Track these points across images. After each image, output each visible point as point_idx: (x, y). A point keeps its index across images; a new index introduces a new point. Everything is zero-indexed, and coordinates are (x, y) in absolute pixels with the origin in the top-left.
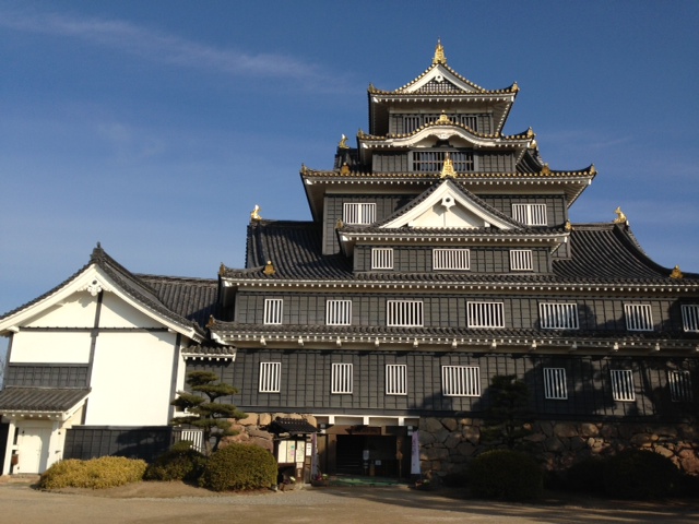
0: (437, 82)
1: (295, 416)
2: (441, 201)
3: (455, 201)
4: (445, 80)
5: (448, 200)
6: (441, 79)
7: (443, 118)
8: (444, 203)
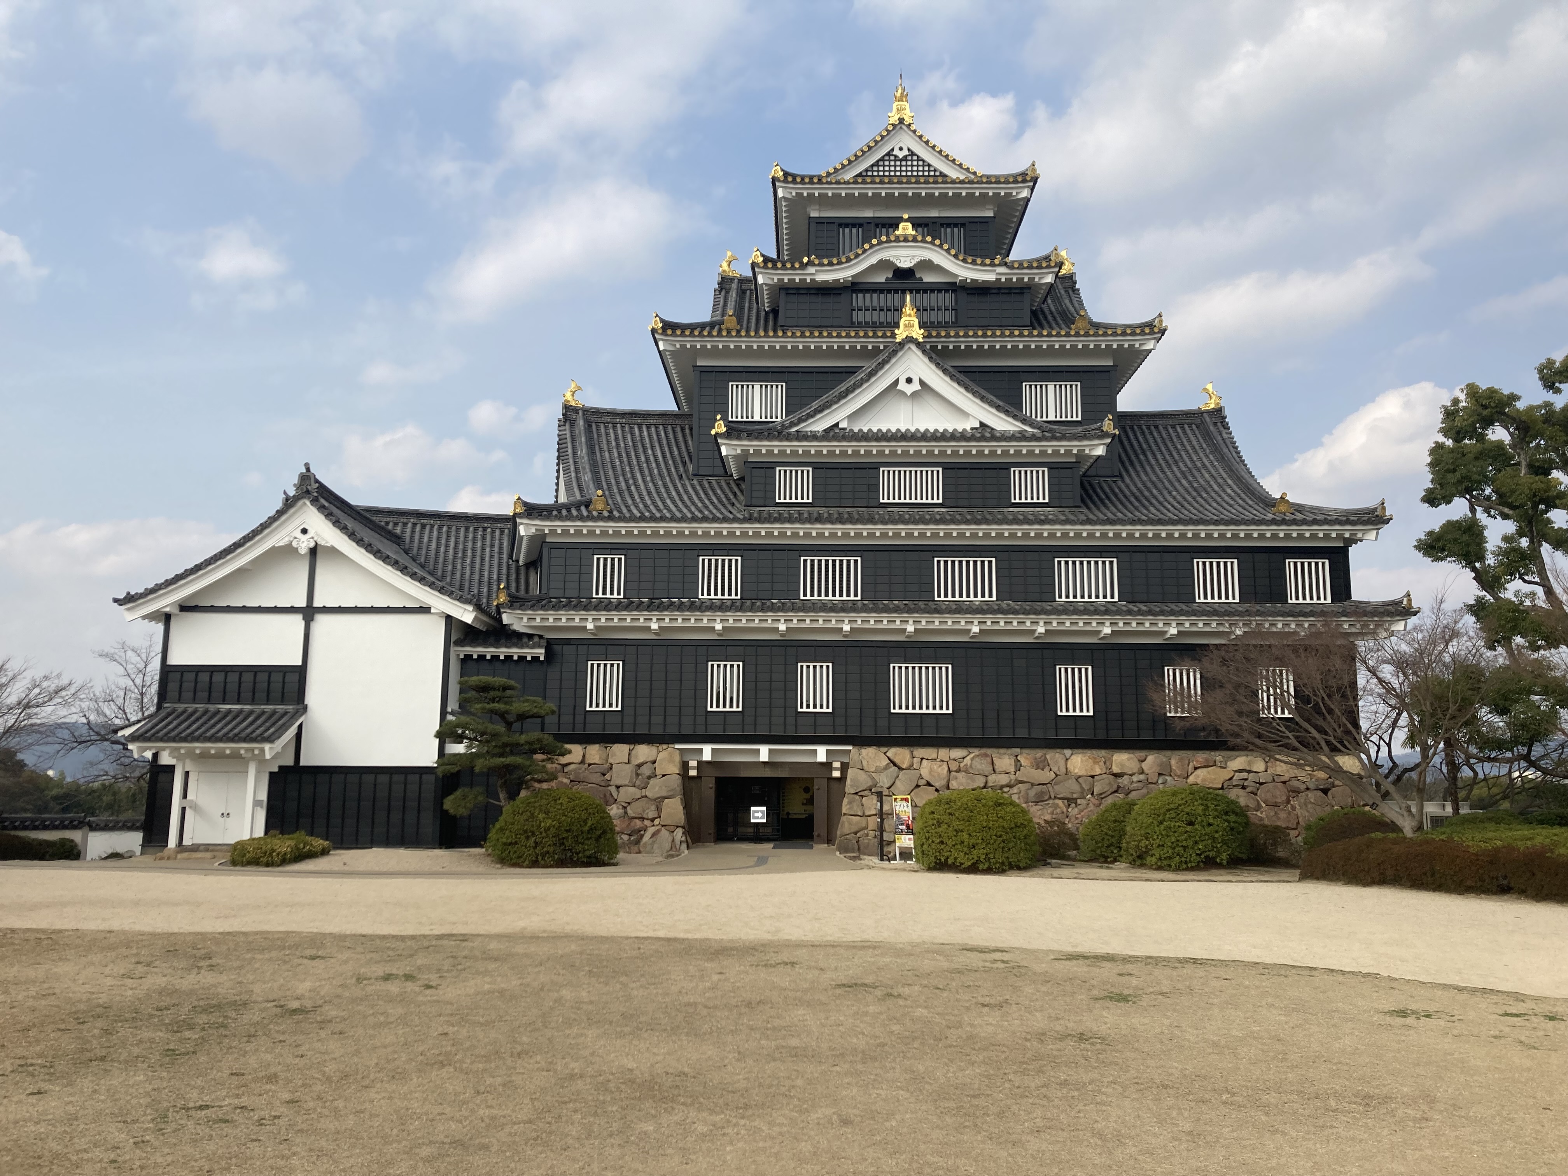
0: (897, 158)
3: (922, 382)
4: (913, 154)
5: (909, 381)
6: (906, 152)
7: (906, 229)
8: (902, 386)
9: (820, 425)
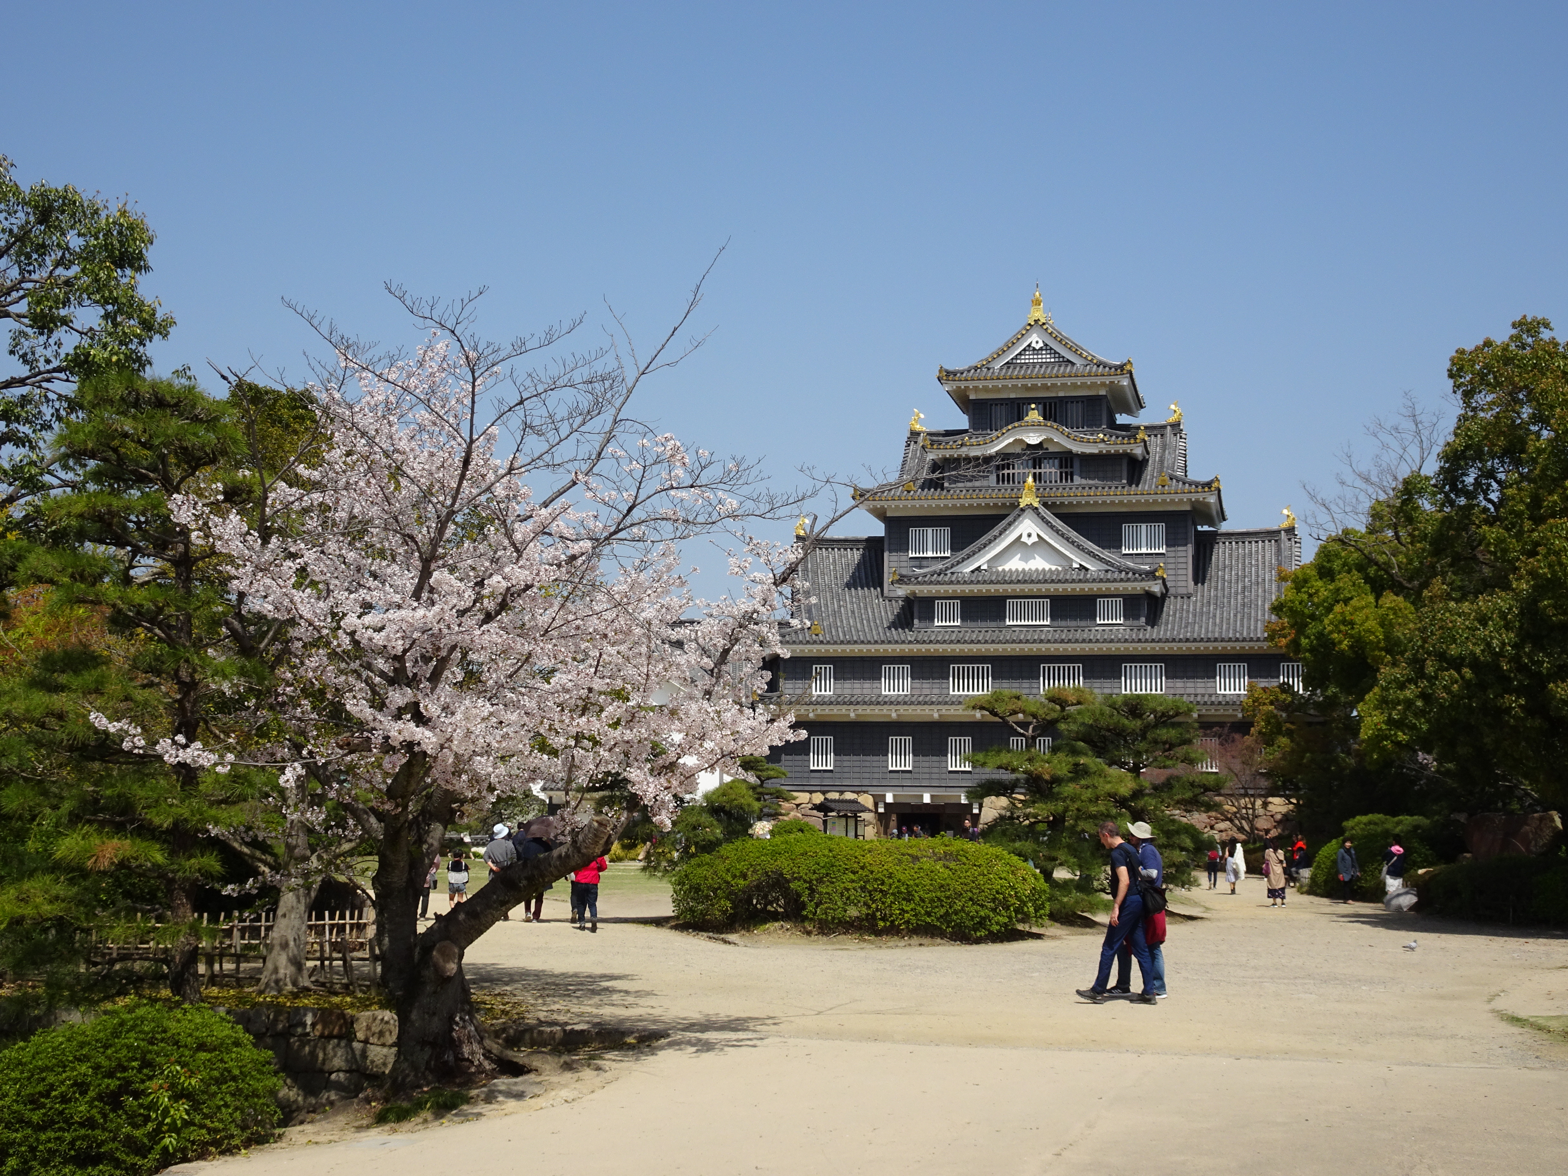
0: (1034, 349)
1: (849, 796)
2: (1021, 536)
3: (1038, 536)
4: (1046, 345)
5: (1029, 535)
6: (1041, 344)
7: (1034, 415)
8: (1024, 539)
9: (967, 569)
